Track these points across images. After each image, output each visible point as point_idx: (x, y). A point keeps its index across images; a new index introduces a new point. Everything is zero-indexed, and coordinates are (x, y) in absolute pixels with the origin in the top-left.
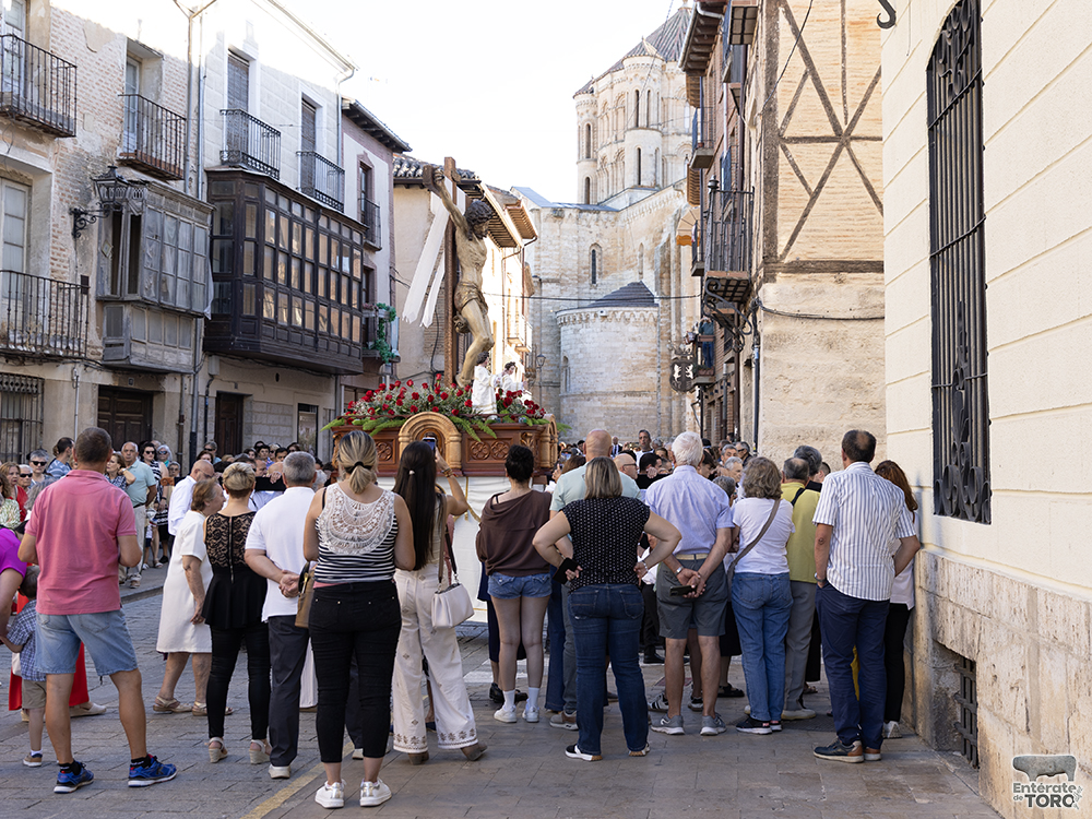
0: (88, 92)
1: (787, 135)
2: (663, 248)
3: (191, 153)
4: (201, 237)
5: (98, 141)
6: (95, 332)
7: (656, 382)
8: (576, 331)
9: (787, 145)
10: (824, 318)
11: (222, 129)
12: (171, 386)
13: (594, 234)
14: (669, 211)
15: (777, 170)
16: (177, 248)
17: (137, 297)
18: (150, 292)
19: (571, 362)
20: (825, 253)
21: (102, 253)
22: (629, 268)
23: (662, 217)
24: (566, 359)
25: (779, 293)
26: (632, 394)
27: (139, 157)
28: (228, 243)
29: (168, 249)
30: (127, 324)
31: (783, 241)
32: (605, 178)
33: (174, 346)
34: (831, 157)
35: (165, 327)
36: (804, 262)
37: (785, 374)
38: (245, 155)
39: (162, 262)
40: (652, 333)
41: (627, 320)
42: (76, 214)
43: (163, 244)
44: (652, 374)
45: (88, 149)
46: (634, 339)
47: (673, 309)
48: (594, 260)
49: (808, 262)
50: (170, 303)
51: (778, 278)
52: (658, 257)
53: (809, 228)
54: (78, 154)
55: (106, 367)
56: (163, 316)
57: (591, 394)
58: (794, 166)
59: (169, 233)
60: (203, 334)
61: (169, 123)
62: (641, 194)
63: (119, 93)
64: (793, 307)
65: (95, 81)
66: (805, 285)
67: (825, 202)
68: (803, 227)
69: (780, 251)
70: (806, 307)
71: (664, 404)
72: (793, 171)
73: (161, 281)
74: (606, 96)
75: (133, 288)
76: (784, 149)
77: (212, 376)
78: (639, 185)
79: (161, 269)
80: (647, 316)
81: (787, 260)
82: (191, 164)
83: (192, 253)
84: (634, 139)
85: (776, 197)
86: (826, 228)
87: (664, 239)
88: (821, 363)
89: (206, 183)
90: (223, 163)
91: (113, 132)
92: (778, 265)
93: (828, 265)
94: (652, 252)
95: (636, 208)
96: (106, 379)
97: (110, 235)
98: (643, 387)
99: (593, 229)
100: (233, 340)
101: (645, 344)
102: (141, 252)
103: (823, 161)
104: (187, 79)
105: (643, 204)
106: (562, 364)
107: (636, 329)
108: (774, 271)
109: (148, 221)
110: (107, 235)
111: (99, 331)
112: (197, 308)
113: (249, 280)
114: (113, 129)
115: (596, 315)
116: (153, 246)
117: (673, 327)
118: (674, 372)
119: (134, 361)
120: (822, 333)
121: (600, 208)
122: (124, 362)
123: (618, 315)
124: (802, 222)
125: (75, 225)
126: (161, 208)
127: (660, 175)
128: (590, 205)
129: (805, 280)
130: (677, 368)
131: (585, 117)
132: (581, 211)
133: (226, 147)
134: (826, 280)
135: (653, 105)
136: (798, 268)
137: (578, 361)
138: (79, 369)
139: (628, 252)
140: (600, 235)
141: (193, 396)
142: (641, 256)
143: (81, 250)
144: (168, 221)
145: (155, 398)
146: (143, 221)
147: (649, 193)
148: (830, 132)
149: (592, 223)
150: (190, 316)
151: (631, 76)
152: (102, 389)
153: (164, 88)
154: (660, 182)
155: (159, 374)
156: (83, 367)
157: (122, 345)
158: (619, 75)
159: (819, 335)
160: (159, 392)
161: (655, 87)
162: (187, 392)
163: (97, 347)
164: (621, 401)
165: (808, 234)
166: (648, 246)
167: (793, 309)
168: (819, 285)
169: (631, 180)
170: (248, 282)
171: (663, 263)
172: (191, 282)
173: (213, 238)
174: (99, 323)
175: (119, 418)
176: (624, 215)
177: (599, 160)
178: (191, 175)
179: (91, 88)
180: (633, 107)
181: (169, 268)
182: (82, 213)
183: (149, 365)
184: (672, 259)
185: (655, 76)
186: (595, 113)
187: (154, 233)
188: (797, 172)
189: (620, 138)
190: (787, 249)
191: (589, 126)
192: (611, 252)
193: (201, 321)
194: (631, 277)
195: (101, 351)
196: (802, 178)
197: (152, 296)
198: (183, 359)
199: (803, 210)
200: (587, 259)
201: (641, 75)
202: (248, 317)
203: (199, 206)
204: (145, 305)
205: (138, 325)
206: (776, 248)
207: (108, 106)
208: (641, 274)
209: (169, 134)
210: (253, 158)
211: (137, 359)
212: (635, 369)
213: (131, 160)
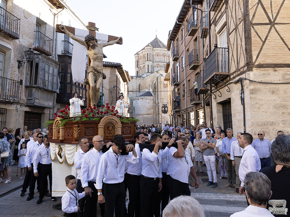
0: (24, 28)
1: (253, 22)
2: (154, 84)
3: (54, 50)
4: (56, 71)
5: (27, 43)
6: (24, 96)
7: (153, 112)
8: (136, 102)
9: (254, 26)
10: (271, 83)
11: (62, 45)
12: (47, 112)
13: (139, 82)
14: (155, 77)
15: (251, 34)
16: (49, 73)
17: (37, 86)
18: (41, 84)
19: (135, 108)
20: (269, 61)
21: (27, 74)
22: (147, 89)
23: (154, 78)
24: (134, 107)
25: (254, 75)
26: (148, 114)
27: (39, 48)
28: (63, 74)
29: (46, 73)
30: (34, 93)
31: (254, 58)
32: (141, 71)
33: (47, 100)
34: (268, 30)
35: (45, 95)
36: (262, 64)
37: (258, 103)
38: (68, 52)
39: (44, 76)
40: (152, 102)
41: (147, 99)
42: (19, 62)
43: (45, 72)
44: (152, 110)
45: (24, 44)
46: (148, 103)
47: (157, 97)
48: (139, 87)
49: (264, 64)
50: (47, 88)
51: (253, 70)
52: (153, 86)
53: (263, 53)
54: (20, 45)
55: (27, 106)
56: (44, 92)
57: (140, 114)
58: (256, 33)
59: (47, 69)
60: (56, 98)
61: (48, 41)
62: (149, 74)
63: (34, 31)
64: (259, 79)
65: (26, 26)
66: (263, 72)
67: (268, 44)
68: (261, 53)
69: (254, 61)
70: (264, 79)
71: (155, 116)
72: (256, 35)
73: (44, 82)
74: (141, 55)
75: (36, 83)
76: (253, 27)
77: (58, 109)
78: (148, 72)
79: (44, 78)
80: (151, 98)
81: (256, 63)
82: (54, 53)
83: (53, 75)
84: (147, 63)
85: (251, 43)
86: (269, 53)
87: (154, 82)
88: (270, 98)
89: (58, 58)
90: (62, 54)
91: (32, 41)
92: (253, 65)
93: (271, 65)
94: (152, 85)
95: (148, 76)
96: (27, 109)
97: (30, 69)
98: (150, 113)
99: (139, 81)
100: (64, 99)
101: (151, 104)
102: (38, 73)
103: (266, 31)
104: (53, 31)
105: (150, 76)
106: (133, 108)
107: (149, 101)
108: (252, 67)
109: (41, 65)
110: (29, 69)
111: (25, 96)
112: (54, 90)
113: (69, 83)
114: (32, 40)
115: (140, 98)
116: (42, 72)
117: (157, 100)
118: (162, 109)
119: (35, 104)
120: (270, 88)
121: (140, 77)
122: (32, 104)
123: (145, 98)
124: (260, 51)
125: (19, 65)
126: (45, 62)
127: (152, 70)
128: (138, 76)
129: (263, 70)
130: (163, 108)
131: (137, 59)
132: (137, 77)
133: (63, 50)
134: (270, 70)
135: (151, 56)
136: (260, 66)
137: (137, 108)
138: (19, 106)
139: (146, 85)
140: (141, 82)
141: (53, 114)
142: (149, 86)
143: (21, 72)
144: (46, 66)
145: (42, 115)
146: (39, 64)
147: (150, 74)
148: (268, 22)
149: (139, 80)
150: (52, 92)
151: (147, 50)
152: (26, 112)
153: (47, 32)
154: (152, 72)
155: (43, 108)
156: (20, 106)
157: (32, 99)
158: (144, 50)
159: (269, 89)
160: (43, 113)
161: (151, 53)
162: (51, 113)
163: (24, 100)
164: (146, 116)
165: (263, 55)
166: (151, 84)
167: (260, 80)
168: (268, 72)
169: (147, 71)
170: (68, 84)
171: (154, 87)
172: (53, 83)
173: (59, 73)
174: (25, 93)
175: (31, 121)
176: (145, 78)
177: (140, 67)
178: (54, 56)
179: (25, 28)
180: (147, 57)
181: (46, 78)
182: (21, 61)
183: (40, 105)
184: (156, 86)
185: (151, 51)
186: (139, 58)
187: (42, 68)
188: (258, 34)
189: (144, 63)
190: (256, 60)
191: (137, 61)
192: (143, 85)
193: (56, 94)
194: (147, 90)
195: (26, 101)
196: (259, 37)
197: (41, 86)
198: (50, 104)
199: (260, 47)
200: (138, 87)
201: (148, 50)
202: (68, 93)
203: (56, 63)
204: (39, 88)
205: (37, 94)
206: (252, 60)
207: (30, 34)
208: (149, 90)
209: (48, 44)
210: (70, 53)
211: (36, 103)
212: (149, 109)
213: (36, 49)
